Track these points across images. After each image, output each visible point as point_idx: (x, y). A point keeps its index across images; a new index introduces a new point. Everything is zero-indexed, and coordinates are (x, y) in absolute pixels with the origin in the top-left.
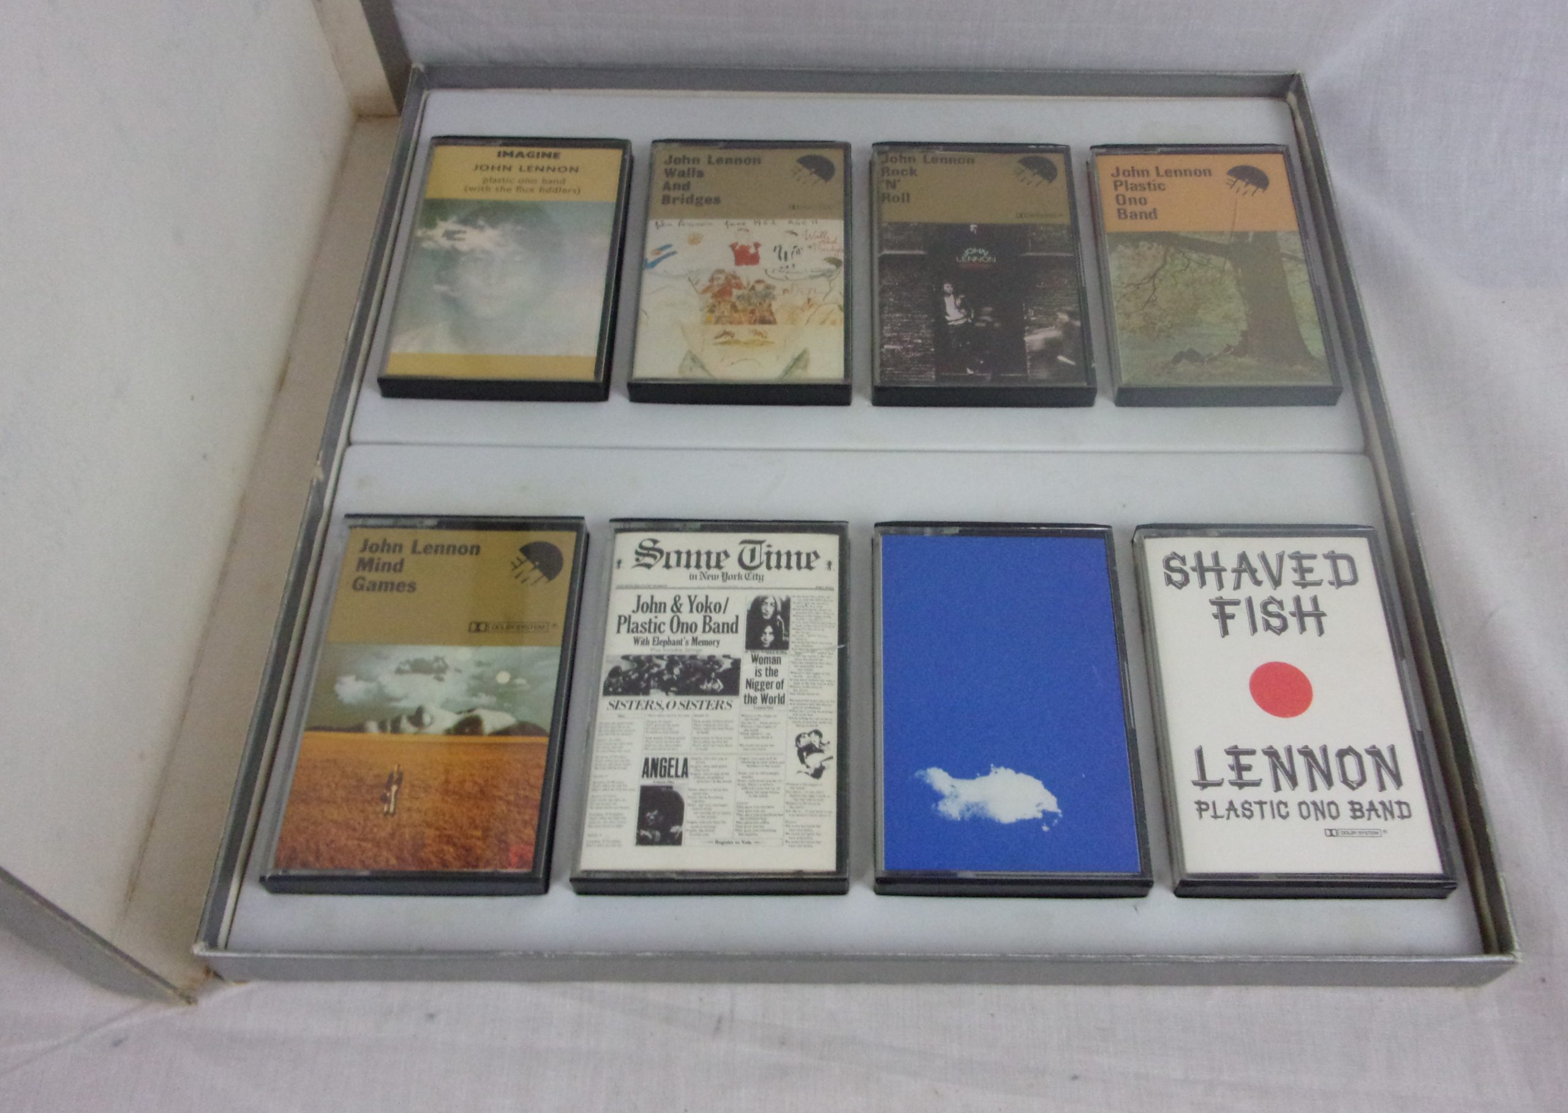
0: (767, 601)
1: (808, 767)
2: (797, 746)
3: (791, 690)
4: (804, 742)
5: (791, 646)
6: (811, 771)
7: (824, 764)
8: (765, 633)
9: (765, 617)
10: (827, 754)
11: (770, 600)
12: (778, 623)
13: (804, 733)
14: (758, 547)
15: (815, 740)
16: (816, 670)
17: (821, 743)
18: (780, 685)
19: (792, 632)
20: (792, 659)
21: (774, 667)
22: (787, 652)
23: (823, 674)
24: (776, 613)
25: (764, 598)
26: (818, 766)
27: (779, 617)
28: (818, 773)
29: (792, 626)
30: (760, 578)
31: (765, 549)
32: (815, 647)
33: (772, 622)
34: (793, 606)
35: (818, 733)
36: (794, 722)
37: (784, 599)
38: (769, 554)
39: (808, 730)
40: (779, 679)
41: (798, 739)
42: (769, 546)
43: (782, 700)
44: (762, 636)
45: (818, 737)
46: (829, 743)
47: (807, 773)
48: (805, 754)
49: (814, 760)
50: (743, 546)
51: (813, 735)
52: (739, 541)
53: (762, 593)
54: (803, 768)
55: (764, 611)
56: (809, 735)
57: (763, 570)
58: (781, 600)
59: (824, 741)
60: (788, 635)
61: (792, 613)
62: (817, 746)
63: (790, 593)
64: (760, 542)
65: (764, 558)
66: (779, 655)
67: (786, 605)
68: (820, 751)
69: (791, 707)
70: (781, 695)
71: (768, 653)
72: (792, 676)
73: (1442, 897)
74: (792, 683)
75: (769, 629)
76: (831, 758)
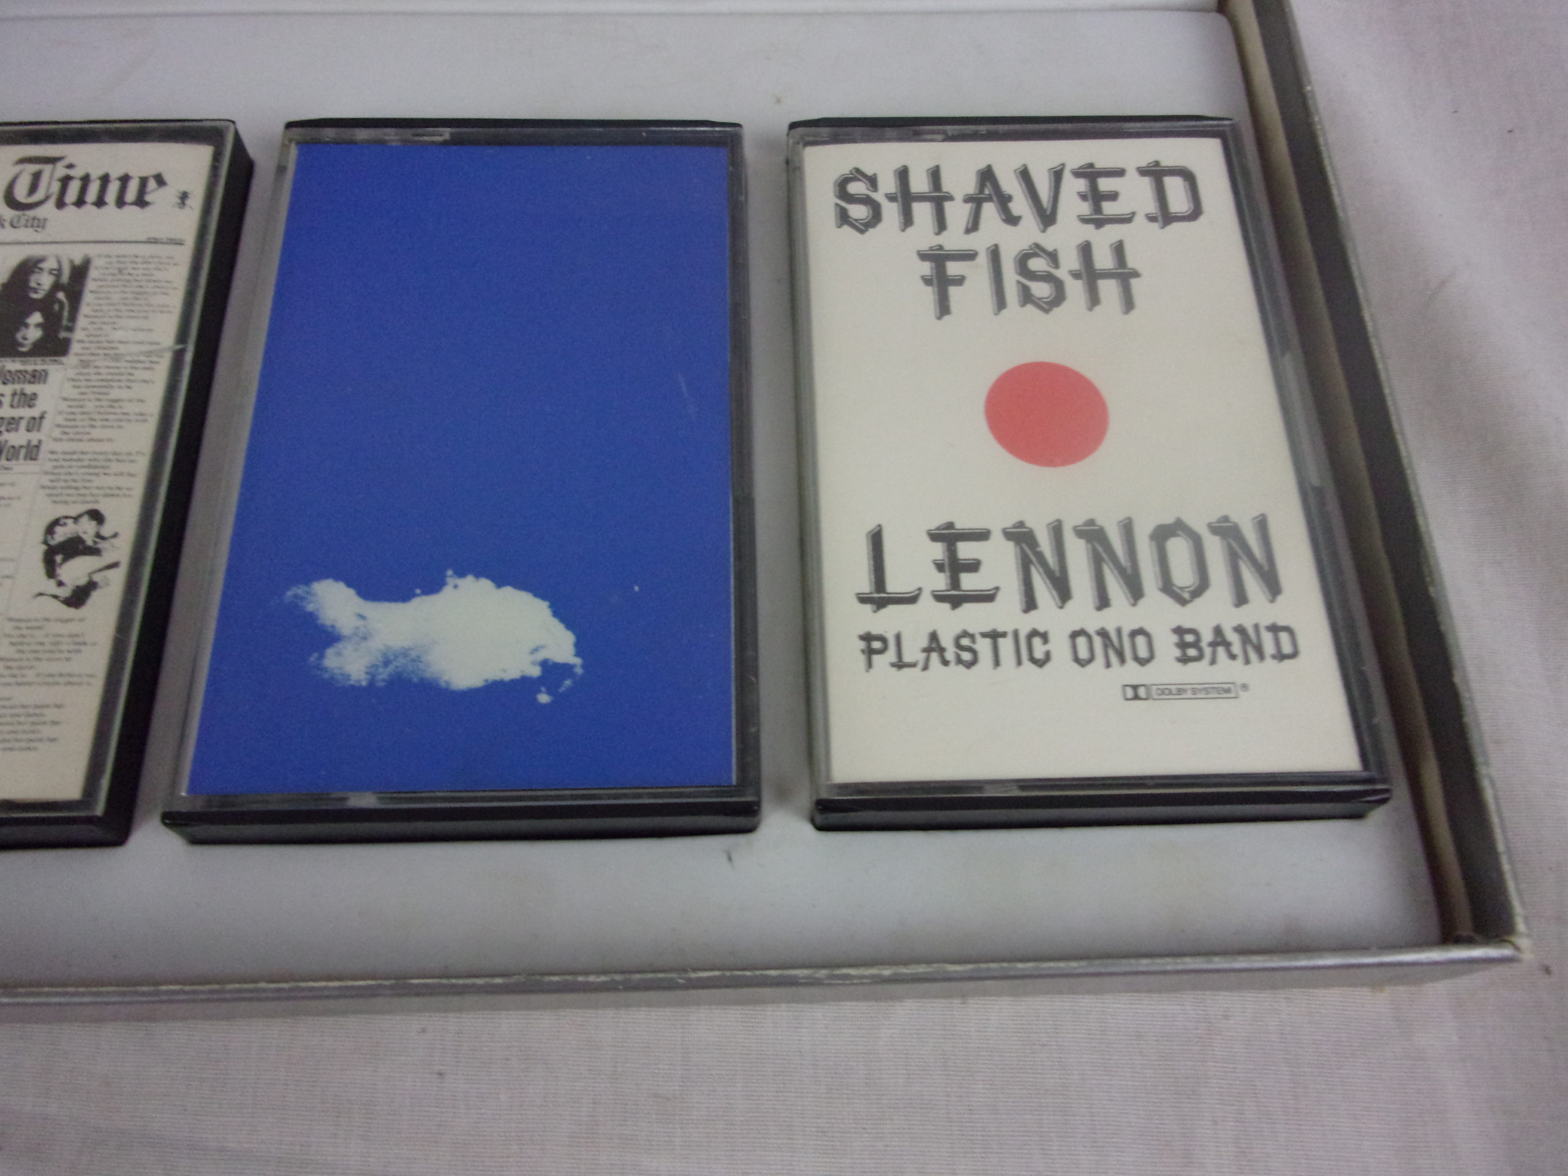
0: (42, 265)
1: (60, 584)
2: (45, 542)
3: (57, 433)
4: (61, 534)
5: (75, 348)
6: (65, 592)
7: (96, 578)
8: (27, 326)
9: (34, 296)
10: (108, 558)
11: (47, 265)
12: (56, 307)
13: (66, 517)
14: (47, 169)
15: (87, 529)
16: (115, 393)
17: (99, 536)
18: (35, 423)
19: (82, 322)
20: (71, 373)
21: (29, 389)
22: (64, 359)
23: (130, 401)
24: (57, 287)
25: (42, 260)
26: (82, 581)
27: (61, 295)
28: (79, 597)
29: (84, 309)
30: (39, 224)
31: (60, 171)
32: (122, 349)
33: (46, 305)
34: (93, 273)
35: (96, 516)
36: (49, 495)
37: (78, 261)
38: (66, 181)
39: (74, 510)
40: (35, 412)
41: (50, 530)
42: (71, 166)
43: (32, 452)
44: (18, 330)
45: (94, 523)
46: (115, 535)
47: (55, 597)
48: (59, 558)
49: (75, 571)
50: (20, 167)
51: (85, 520)
52: (17, 157)
53: (36, 251)
54: (50, 586)
55: (33, 284)
56: (76, 519)
57: (48, 210)
58: (71, 262)
59: (106, 531)
60: (70, 329)
61: (90, 285)
62: (89, 542)
63: (91, 250)
64: (52, 161)
65: (56, 187)
66: (45, 367)
67: (80, 273)
68: (94, 551)
69: (48, 467)
70: (35, 442)
71: (23, 363)
72: (63, 406)
73: (1357, 816)
74: (60, 420)
75: (36, 318)
76: (114, 565)
